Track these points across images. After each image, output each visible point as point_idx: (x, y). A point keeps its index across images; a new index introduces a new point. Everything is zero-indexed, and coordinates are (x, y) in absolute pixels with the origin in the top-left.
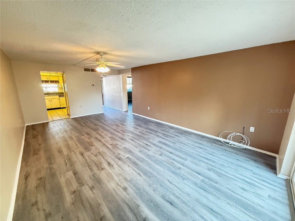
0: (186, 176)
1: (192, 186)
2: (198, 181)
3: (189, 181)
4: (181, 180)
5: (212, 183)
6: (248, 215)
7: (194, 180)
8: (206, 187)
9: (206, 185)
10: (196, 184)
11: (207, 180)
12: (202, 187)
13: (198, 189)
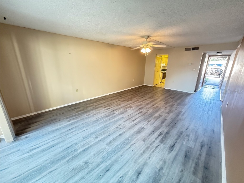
0: (86, 140)
1: (76, 141)
2: (77, 147)
3: (80, 141)
4: (84, 136)
5: (71, 157)
6: (31, 169)
7: (80, 144)
8: (70, 150)
9: (71, 151)
10: (76, 144)
11: (75, 154)
12: (71, 147)
13: (71, 144)
